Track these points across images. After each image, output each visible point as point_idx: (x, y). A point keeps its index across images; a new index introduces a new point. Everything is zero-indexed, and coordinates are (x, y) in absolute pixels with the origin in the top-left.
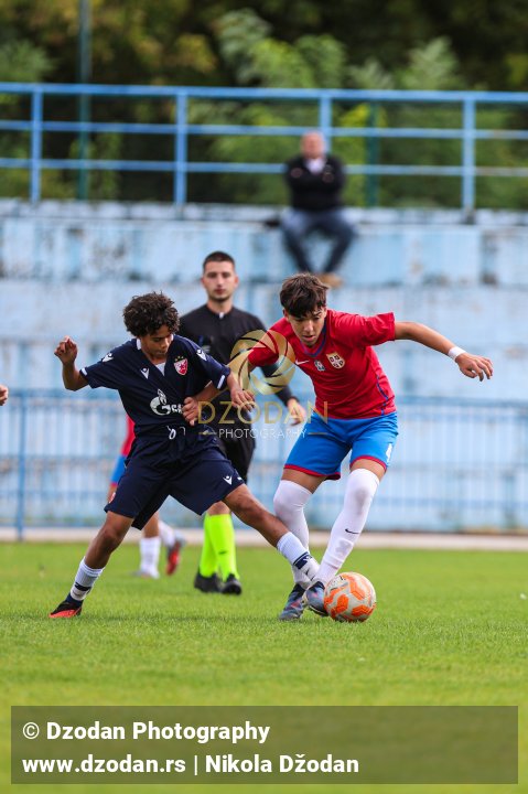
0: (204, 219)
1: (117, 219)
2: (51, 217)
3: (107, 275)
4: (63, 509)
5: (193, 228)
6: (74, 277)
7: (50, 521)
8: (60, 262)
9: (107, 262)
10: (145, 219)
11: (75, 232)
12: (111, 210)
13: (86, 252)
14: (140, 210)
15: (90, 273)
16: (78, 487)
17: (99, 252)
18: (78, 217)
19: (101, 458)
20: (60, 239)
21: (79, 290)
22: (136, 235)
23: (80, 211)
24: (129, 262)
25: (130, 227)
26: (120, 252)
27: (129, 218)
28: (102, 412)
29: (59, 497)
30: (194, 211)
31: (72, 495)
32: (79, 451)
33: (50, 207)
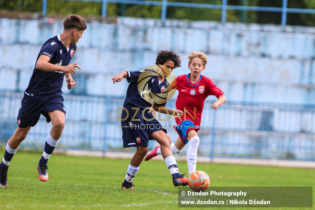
0: (294, 32)
1: (257, 31)
2: (229, 29)
3: (253, 54)
4: (230, 150)
5: (288, 36)
6: (238, 54)
7: (224, 155)
8: (233, 48)
9: (253, 49)
10: (269, 31)
11: (239, 36)
12: (255, 27)
13: (244, 44)
14: (267, 27)
15: (245, 53)
16: (237, 141)
17: (249, 44)
18: (241, 30)
19: (246, 130)
20: (233, 39)
21: (241, 60)
22: (265, 38)
23: (241, 27)
24: (262, 49)
25: (262, 35)
26: (258, 45)
27: (262, 31)
28: (248, 111)
29: (228, 145)
30: (289, 29)
31: (234, 145)
32: (237, 126)
33: (230, 25)
